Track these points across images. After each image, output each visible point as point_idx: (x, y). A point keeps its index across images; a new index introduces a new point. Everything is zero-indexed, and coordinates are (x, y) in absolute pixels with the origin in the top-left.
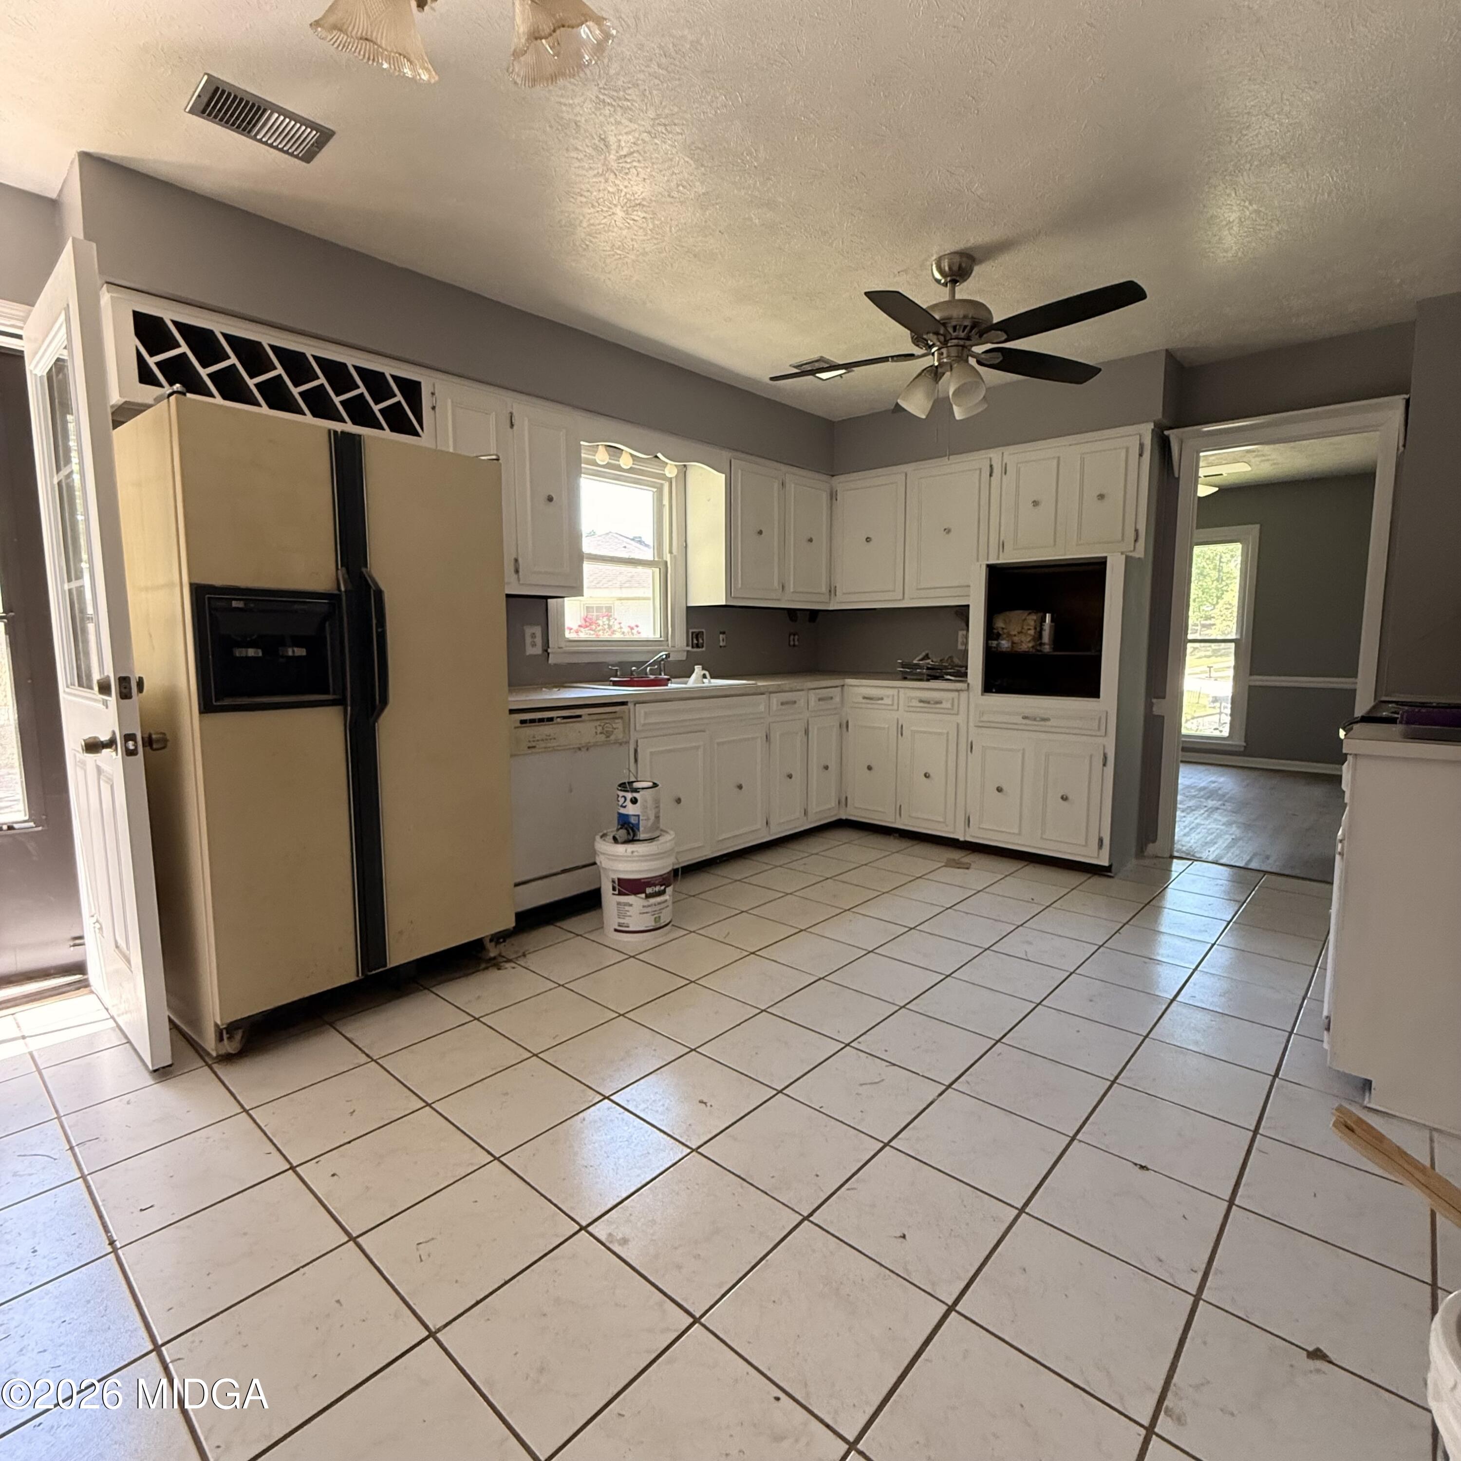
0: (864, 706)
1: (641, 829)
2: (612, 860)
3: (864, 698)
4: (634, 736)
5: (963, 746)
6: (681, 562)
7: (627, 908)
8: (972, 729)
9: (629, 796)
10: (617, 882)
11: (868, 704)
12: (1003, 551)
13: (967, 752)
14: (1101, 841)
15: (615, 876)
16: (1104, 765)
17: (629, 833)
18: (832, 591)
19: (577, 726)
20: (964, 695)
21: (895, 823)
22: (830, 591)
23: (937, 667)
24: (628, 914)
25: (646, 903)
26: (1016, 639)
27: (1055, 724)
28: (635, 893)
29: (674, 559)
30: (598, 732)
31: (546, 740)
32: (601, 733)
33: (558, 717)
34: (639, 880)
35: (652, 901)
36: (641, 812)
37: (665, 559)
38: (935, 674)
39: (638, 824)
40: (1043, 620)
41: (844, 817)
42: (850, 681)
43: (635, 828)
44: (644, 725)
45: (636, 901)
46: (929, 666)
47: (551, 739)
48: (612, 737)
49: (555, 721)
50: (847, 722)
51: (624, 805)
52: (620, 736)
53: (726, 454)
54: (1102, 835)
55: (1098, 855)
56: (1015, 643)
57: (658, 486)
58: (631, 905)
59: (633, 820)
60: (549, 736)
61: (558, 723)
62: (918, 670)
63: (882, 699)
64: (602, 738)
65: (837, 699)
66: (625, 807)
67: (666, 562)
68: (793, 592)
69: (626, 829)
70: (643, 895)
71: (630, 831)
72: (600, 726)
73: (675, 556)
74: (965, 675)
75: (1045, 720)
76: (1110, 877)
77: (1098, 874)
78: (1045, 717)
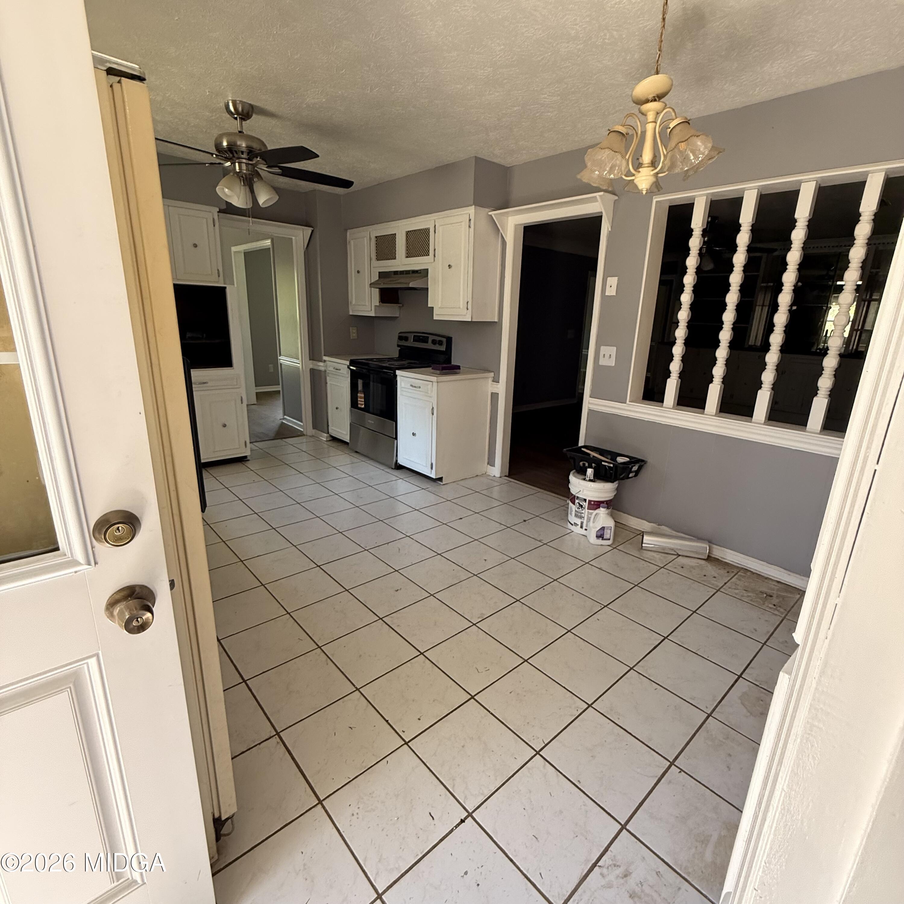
14: (246, 441)
16: (242, 403)
55: (245, 450)
75: (205, 383)
76: (248, 460)
77: (244, 461)
78: (205, 381)
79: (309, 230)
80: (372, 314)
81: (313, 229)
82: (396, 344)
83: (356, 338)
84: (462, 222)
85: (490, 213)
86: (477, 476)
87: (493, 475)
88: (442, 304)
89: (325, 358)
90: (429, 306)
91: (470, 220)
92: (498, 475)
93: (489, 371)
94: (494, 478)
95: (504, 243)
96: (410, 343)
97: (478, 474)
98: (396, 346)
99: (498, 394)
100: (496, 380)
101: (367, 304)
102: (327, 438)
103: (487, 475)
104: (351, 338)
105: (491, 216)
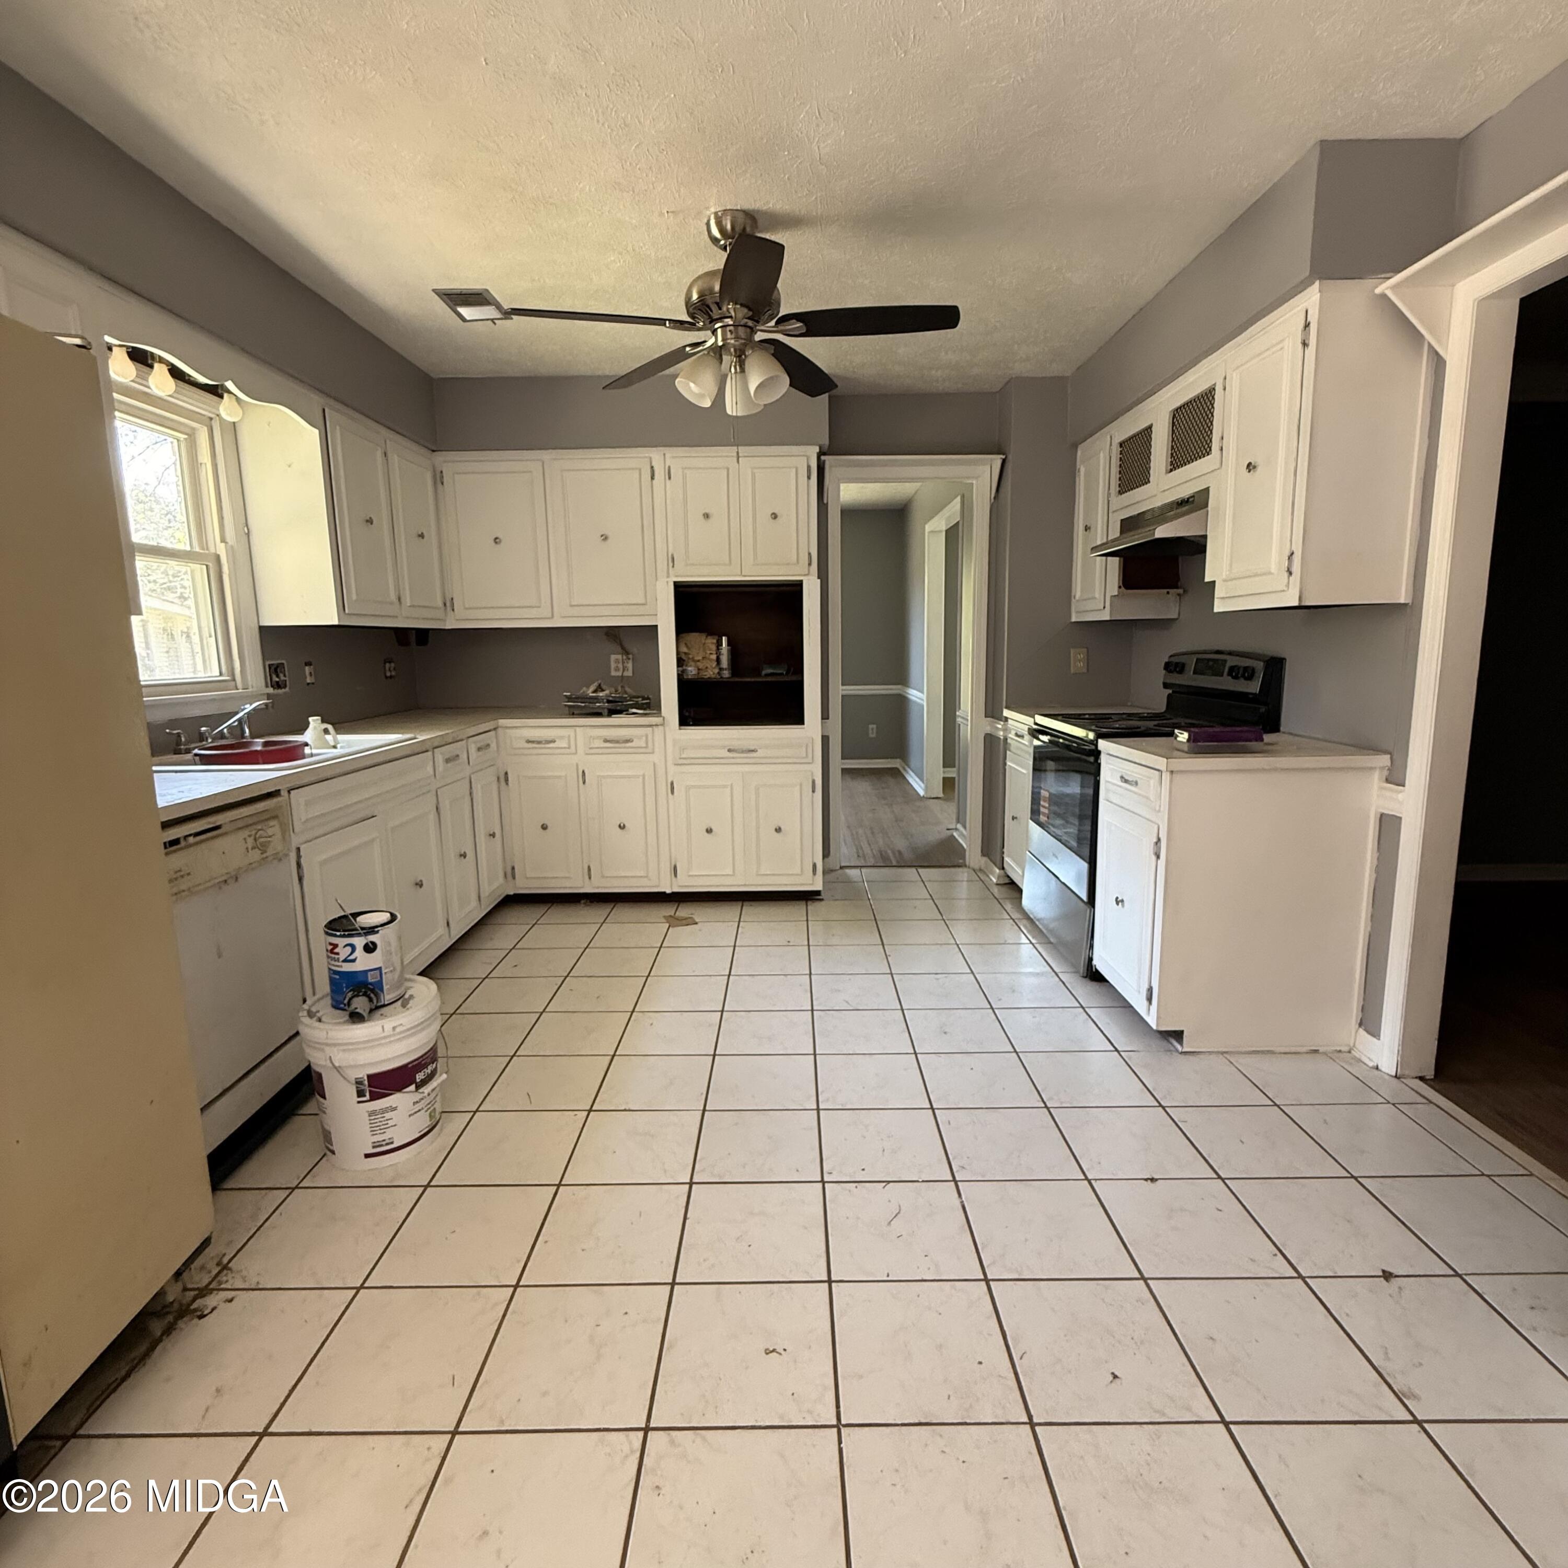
0: (526, 752)
1: (385, 987)
2: (349, 1050)
3: (528, 742)
4: (295, 841)
5: (663, 789)
6: (243, 559)
7: (387, 1115)
8: (672, 769)
9: (359, 942)
10: (366, 1082)
11: (536, 748)
12: (673, 567)
13: (667, 794)
14: (815, 866)
15: (363, 1074)
16: (813, 791)
17: (371, 1000)
18: (449, 604)
19: (222, 844)
20: (659, 731)
21: (582, 887)
22: (445, 605)
23: (618, 700)
24: (391, 1123)
25: (417, 1096)
26: (701, 665)
27: (762, 755)
28: (399, 1089)
29: (231, 551)
30: (250, 847)
31: (176, 879)
32: (253, 848)
33: (186, 837)
34: (405, 1066)
35: (426, 1089)
36: (384, 963)
37: (212, 550)
38: (616, 708)
39: (381, 982)
40: (719, 644)
41: (512, 893)
42: (502, 722)
43: (377, 990)
44: (307, 821)
45: (402, 1100)
46: (611, 699)
47: (182, 876)
48: (270, 852)
49: (183, 843)
50: (506, 773)
51: (352, 957)
52: (279, 848)
53: (317, 401)
54: (815, 861)
55: (813, 880)
56: (701, 669)
57: (188, 430)
58: (395, 1109)
59: (371, 979)
60: (180, 871)
61: (191, 845)
62: (598, 704)
63: (554, 741)
64: (256, 855)
65: (493, 746)
66: (354, 961)
67: (218, 558)
68: (410, 606)
69: (365, 994)
70: (413, 1087)
71: (372, 995)
72: (250, 836)
73: (232, 547)
74: (659, 707)
75: (753, 751)
76: (822, 900)
77: (811, 900)
78: (752, 748)
79: (997, 460)
80: (1106, 616)
81: (1004, 457)
82: (1162, 681)
83: (1085, 670)
84: (1282, 341)
85: (1378, 291)
86: (1316, 1051)
87: (1371, 1064)
88: (1230, 570)
89: (1006, 713)
90: (1207, 579)
91: (1307, 325)
92: (1389, 1064)
93: (1377, 751)
94: (1376, 1072)
95: (1438, 364)
96: (1188, 679)
97: (1321, 1049)
98: (1162, 686)
99: (1400, 818)
100: (1396, 778)
101: (1097, 596)
102: (999, 877)
103: (1355, 1058)
104: (1072, 671)
105: (1384, 296)
